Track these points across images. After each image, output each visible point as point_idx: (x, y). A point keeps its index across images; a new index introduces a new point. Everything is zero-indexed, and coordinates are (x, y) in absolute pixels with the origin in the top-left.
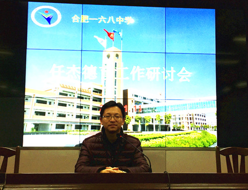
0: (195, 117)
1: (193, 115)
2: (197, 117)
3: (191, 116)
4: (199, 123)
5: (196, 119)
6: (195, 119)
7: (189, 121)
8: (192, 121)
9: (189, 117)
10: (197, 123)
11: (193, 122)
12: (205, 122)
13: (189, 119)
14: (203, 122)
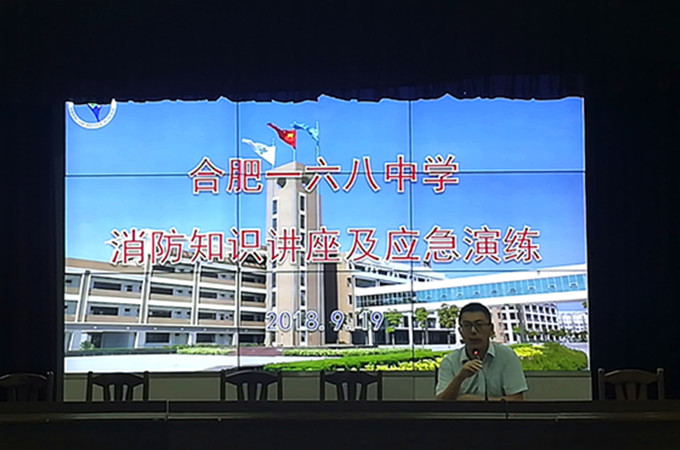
0: (524, 312)
1: (519, 308)
2: (532, 313)
3: (515, 311)
4: (537, 327)
5: (529, 316)
6: (524, 317)
7: (509, 321)
8: (516, 321)
9: (508, 312)
10: (530, 326)
11: (521, 324)
12: (553, 323)
13: (508, 316)
14: (547, 324)
